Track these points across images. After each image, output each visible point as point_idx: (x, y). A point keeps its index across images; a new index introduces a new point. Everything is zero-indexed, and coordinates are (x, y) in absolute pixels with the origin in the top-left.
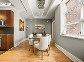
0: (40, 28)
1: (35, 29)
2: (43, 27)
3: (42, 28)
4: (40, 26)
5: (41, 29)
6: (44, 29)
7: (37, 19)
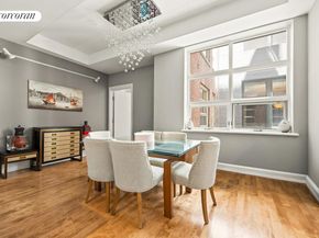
0: (60, 104)
1: (30, 107)
2: (73, 101)
3: (70, 105)
4: (59, 95)
5: (67, 110)
6: (80, 110)
7: (43, 55)
